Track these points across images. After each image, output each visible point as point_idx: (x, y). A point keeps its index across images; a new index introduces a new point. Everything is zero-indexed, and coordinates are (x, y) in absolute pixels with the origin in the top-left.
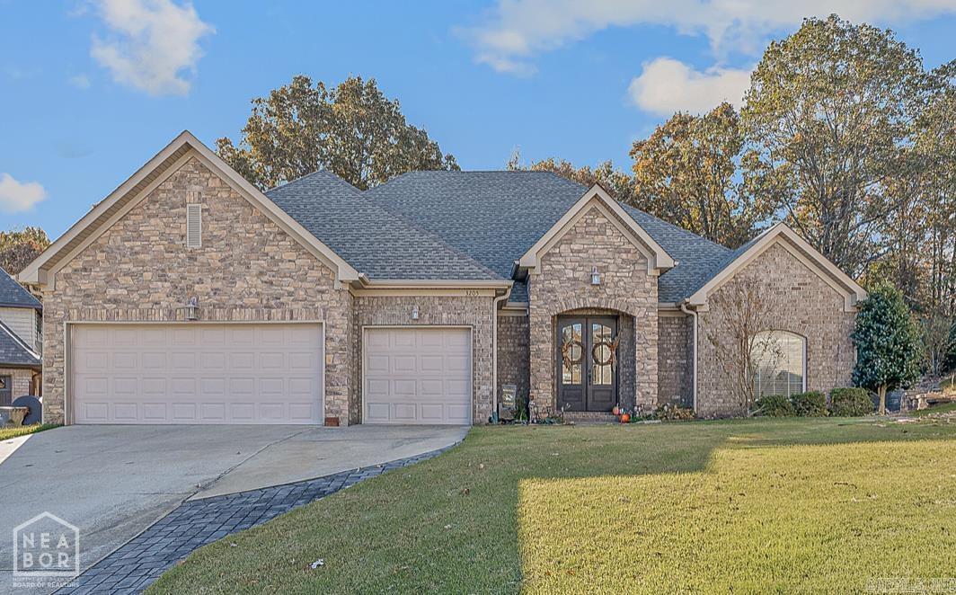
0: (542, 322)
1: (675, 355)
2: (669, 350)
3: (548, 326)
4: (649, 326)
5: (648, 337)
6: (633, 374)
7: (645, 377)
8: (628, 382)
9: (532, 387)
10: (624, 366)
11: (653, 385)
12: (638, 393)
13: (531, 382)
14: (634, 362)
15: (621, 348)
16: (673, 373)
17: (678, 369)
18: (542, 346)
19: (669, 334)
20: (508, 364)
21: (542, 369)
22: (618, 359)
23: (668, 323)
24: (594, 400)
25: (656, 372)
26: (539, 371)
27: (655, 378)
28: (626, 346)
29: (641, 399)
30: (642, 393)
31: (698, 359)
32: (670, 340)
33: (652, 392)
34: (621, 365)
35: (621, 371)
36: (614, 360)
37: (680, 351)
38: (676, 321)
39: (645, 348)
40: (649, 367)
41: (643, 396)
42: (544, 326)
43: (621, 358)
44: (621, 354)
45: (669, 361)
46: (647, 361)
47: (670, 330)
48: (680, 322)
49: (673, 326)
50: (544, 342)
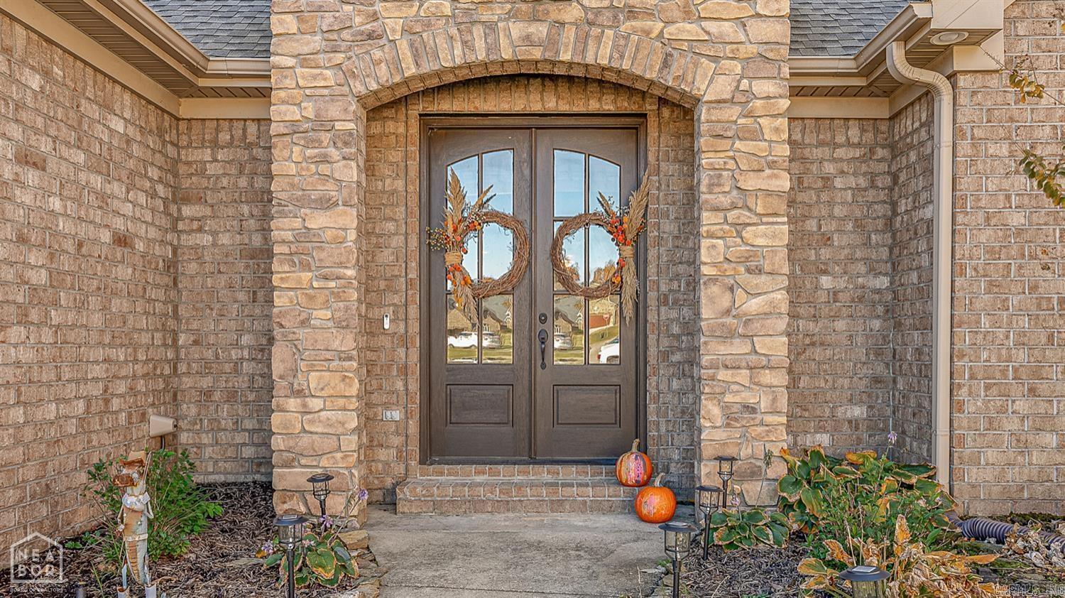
0: (323, 124)
1: (851, 259)
2: (827, 240)
3: (344, 140)
4: (754, 134)
5: (750, 183)
6: (691, 328)
7: (739, 348)
8: (676, 357)
9: (280, 386)
10: (663, 301)
11: (767, 377)
12: (711, 411)
13: (277, 368)
14: (693, 283)
15: (652, 234)
16: (840, 325)
17: (863, 309)
18: (318, 221)
19: (827, 179)
20: (242, 296)
21: (321, 315)
22: (641, 272)
23: (821, 144)
24: (556, 421)
25: (782, 324)
26: (304, 323)
27: (777, 347)
28: (669, 227)
29: (720, 435)
30: (726, 407)
31: (957, 269)
32: (831, 203)
33: (764, 405)
34: (652, 295)
35: (652, 317)
36: (630, 278)
37: (867, 244)
38: (854, 133)
39: (740, 227)
40: (754, 305)
41: (730, 420)
42: (326, 137)
43: (652, 269)
44: (652, 253)
45: (826, 281)
46: (743, 277)
47: (830, 168)
48: (869, 136)
49: (840, 153)
50: (326, 204)
